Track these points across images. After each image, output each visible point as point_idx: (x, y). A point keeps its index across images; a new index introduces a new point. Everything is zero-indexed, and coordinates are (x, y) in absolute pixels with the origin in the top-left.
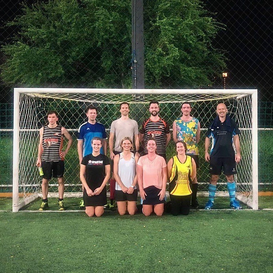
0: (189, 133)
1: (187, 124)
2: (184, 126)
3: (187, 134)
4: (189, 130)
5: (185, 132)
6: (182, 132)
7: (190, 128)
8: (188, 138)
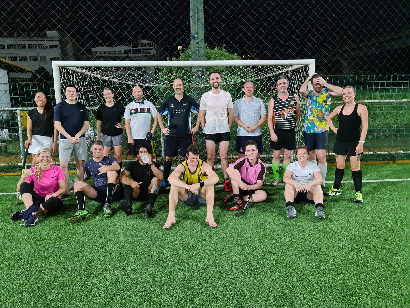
0: (319, 108)
1: (318, 98)
2: (314, 99)
3: (316, 108)
4: (319, 104)
5: (314, 106)
6: (312, 106)
7: (320, 103)
8: (318, 113)
